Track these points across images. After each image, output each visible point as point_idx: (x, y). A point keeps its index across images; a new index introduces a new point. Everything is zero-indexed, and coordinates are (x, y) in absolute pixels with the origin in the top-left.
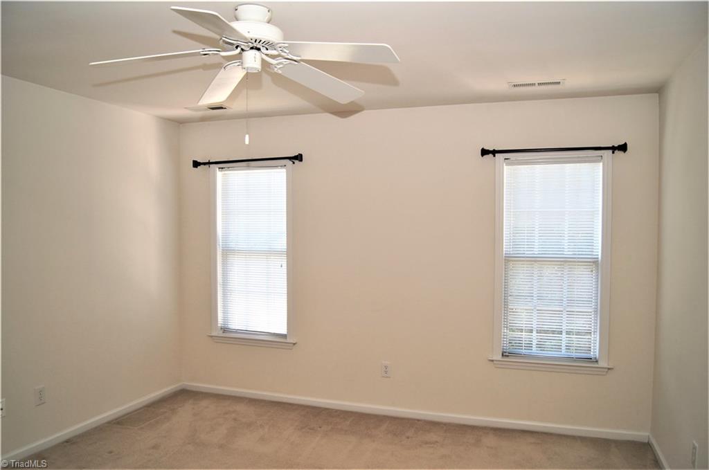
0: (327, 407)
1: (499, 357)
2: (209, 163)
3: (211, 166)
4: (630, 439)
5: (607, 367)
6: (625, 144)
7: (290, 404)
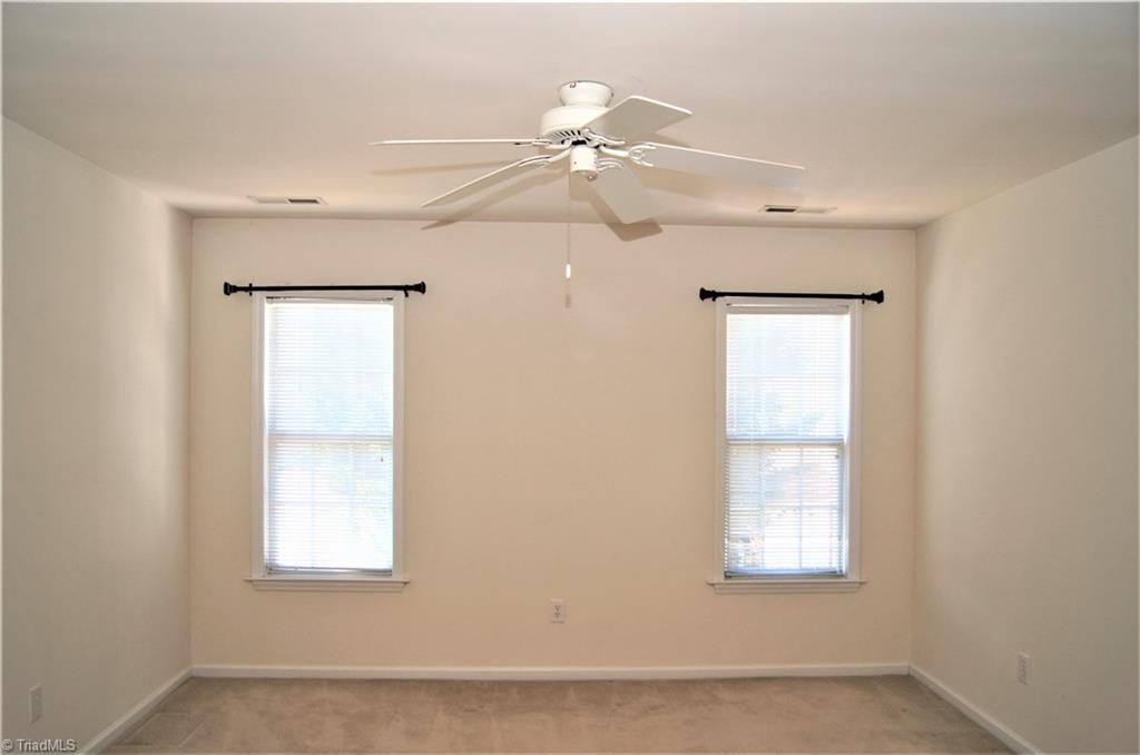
0: (468, 678)
1: (721, 579)
2: (250, 289)
3: (254, 293)
4: (888, 672)
5: (858, 580)
6: (881, 294)
7: (401, 681)
